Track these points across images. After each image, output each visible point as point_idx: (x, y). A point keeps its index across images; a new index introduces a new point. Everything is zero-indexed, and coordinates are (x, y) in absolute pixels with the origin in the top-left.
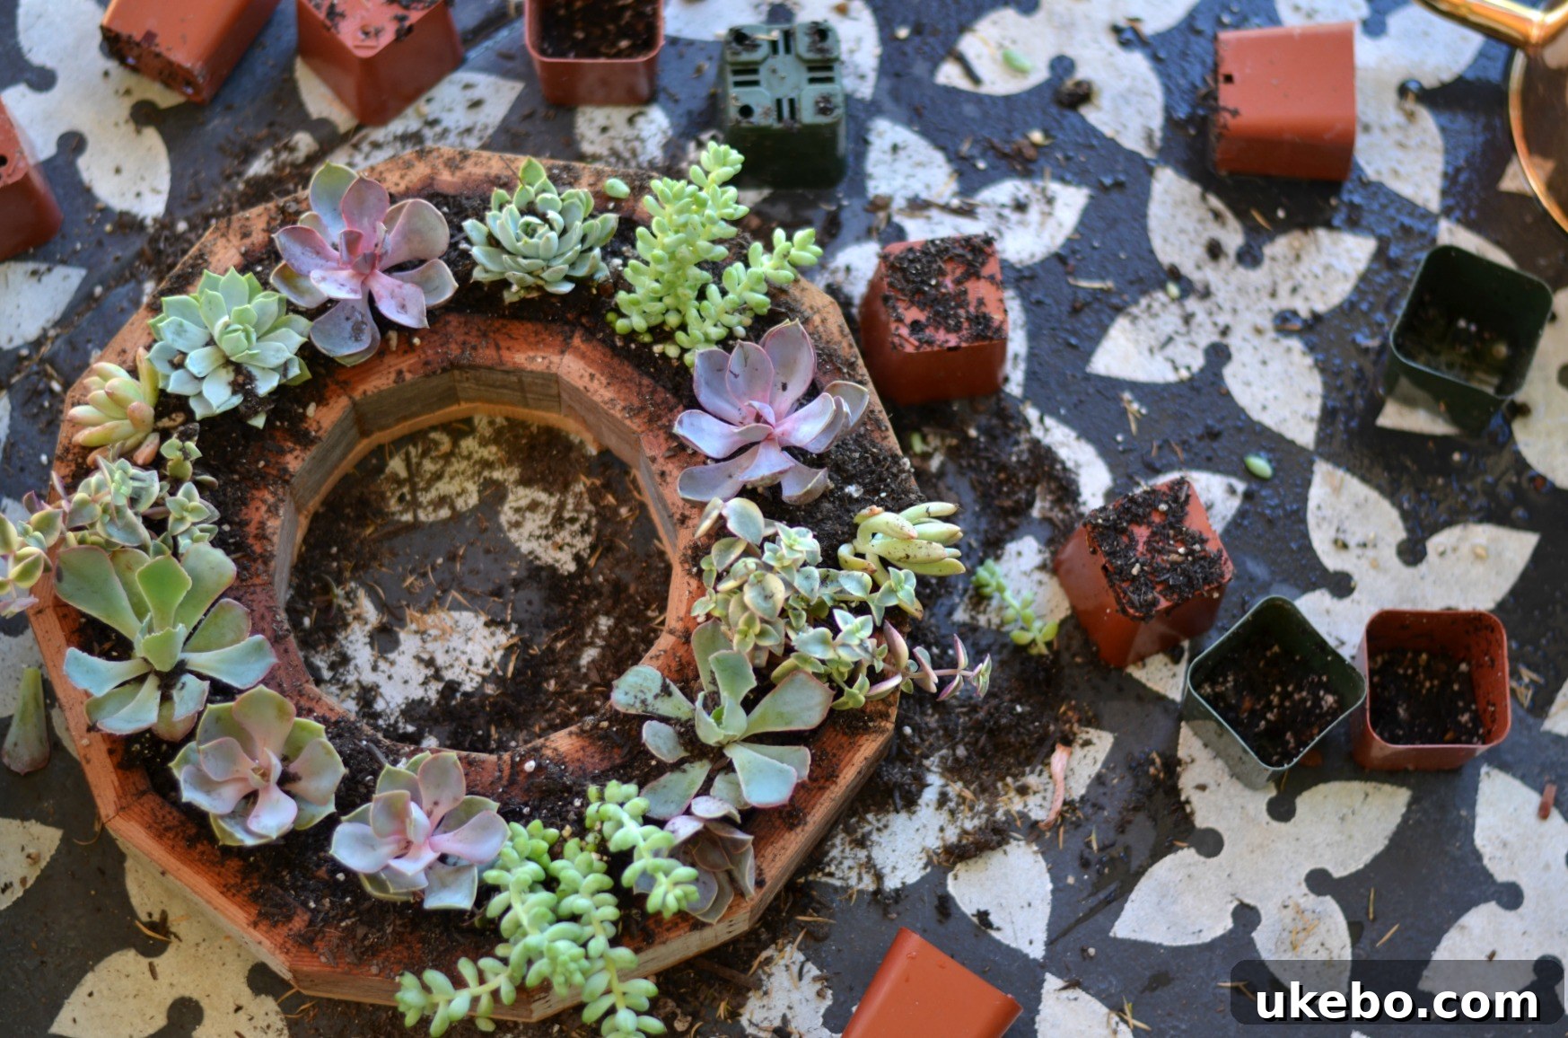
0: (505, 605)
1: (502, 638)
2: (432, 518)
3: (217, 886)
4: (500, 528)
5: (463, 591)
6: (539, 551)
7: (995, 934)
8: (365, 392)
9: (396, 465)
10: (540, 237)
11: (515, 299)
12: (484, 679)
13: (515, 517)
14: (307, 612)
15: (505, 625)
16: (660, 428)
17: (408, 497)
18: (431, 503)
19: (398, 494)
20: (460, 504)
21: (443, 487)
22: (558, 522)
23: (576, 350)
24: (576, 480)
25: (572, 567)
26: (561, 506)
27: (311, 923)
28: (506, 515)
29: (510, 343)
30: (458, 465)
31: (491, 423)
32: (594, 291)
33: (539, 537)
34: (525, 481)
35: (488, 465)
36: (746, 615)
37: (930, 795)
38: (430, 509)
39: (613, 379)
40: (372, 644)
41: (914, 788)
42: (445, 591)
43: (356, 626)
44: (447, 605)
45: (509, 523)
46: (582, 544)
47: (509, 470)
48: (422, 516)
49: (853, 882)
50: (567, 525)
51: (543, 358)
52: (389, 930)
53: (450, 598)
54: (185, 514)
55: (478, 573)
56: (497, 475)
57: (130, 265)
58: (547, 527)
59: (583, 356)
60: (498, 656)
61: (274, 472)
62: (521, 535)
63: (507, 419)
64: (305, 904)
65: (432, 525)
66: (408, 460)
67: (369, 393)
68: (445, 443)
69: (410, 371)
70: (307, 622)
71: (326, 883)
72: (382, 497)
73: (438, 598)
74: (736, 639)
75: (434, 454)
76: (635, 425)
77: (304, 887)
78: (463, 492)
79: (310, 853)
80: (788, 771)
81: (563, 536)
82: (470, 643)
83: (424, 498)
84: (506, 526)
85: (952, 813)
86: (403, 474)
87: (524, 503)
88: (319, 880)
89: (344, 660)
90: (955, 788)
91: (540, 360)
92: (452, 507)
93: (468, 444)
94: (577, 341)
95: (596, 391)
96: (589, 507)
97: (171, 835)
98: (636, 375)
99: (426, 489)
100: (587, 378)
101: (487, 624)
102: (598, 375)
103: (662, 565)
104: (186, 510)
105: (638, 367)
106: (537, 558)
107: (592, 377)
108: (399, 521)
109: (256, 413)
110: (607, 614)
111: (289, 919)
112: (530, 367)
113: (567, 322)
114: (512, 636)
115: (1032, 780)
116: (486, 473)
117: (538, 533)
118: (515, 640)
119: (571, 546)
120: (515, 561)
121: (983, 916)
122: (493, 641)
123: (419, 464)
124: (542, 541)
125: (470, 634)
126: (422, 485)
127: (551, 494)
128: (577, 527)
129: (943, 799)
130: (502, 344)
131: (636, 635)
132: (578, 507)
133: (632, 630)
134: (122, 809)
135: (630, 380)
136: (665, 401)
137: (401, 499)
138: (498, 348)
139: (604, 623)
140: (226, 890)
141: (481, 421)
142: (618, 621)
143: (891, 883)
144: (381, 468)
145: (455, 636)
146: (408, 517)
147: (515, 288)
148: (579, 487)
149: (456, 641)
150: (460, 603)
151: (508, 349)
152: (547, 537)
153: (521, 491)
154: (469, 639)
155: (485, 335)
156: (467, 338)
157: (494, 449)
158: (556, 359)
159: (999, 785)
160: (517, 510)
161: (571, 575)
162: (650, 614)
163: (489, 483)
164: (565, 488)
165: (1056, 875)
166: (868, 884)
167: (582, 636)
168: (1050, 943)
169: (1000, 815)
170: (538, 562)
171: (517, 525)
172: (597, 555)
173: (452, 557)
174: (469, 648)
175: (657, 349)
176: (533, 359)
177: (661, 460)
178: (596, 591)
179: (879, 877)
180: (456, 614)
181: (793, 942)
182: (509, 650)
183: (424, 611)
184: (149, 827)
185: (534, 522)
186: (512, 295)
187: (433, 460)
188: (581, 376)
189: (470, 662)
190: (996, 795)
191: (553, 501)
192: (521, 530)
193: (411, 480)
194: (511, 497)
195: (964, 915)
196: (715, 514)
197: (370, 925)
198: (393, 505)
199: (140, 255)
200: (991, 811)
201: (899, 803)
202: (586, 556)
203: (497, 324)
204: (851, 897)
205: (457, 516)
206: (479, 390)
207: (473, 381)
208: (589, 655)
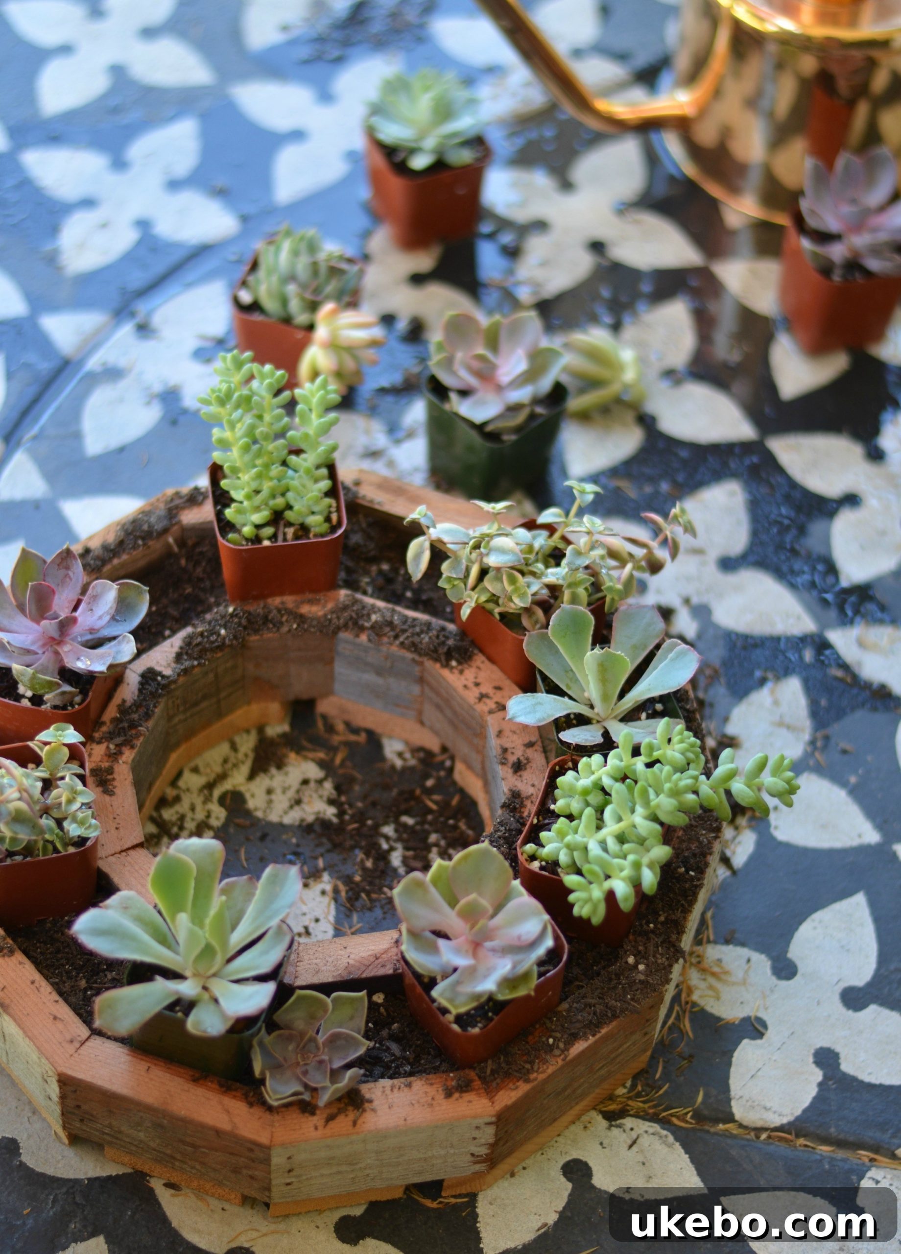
4: (259, 819)
6: (300, 815)
20: (213, 822)
25: (332, 810)
28: (256, 808)
33: (292, 807)
35: (215, 783)
46: (328, 790)
56: (225, 787)
62: (277, 813)
78: (209, 814)
84: (262, 815)
92: (210, 827)
101: (306, 885)
106: (303, 821)
114: (329, 882)
116: (216, 791)
117: (289, 805)
118: (333, 883)
119: (321, 796)
120: (289, 832)
124: (297, 808)
139: (389, 830)
153: (254, 786)
161: (336, 817)
163: (223, 798)
167: (380, 848)
170: (305, 824)
185: (280, 801)
192: (275, 810)
194: (249, 794)
206: (185, 720)
207: (181, 708)
208: (396, 857)
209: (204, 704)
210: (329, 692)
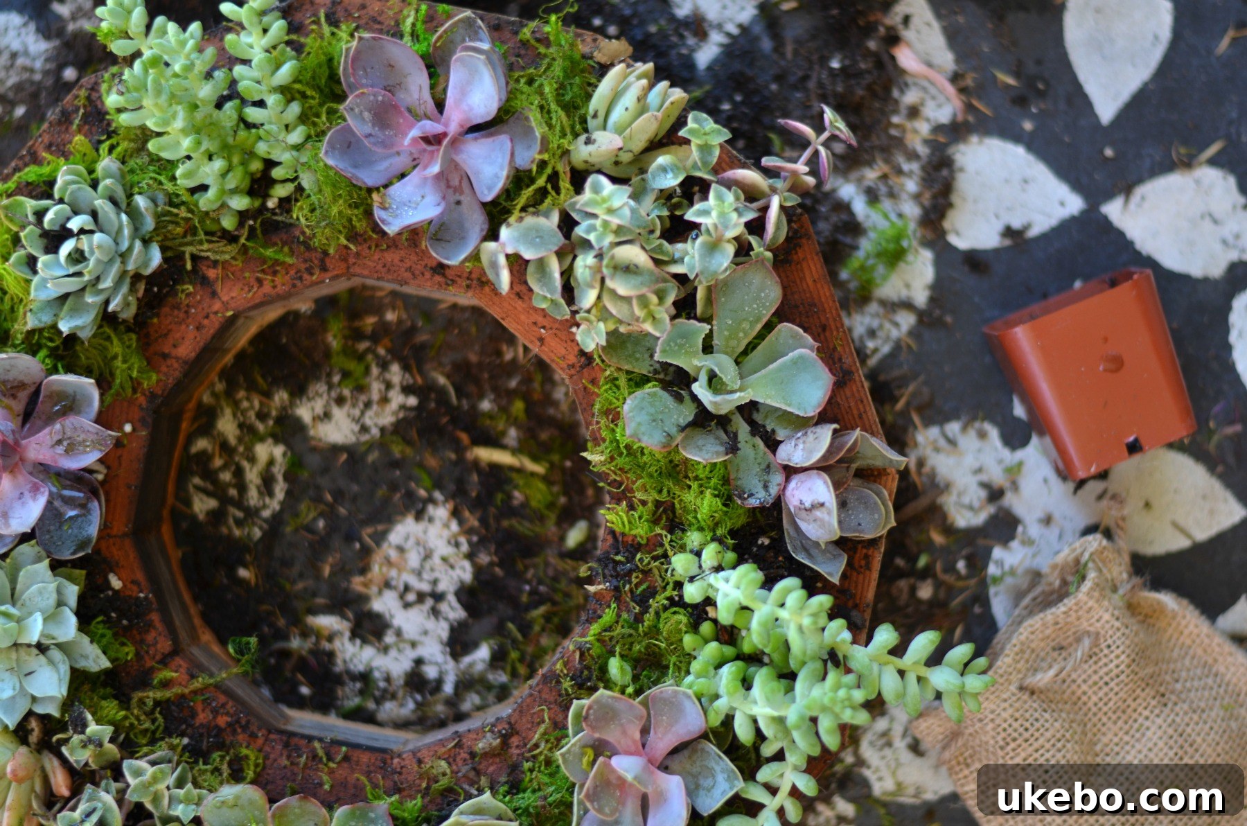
1: (440, 512)
2: (276, 504)
5: (368, 521)
6: (377, 422)
7: (1034, 232)
9: (200, 505)
10: (92, 252)
11: (133, 310)
12: (470, 556)
14: (295, 686)
15: (428, 501)
17: (241, 514)
18: (260, 496)
19: (230, 522)
22: (360, 385)
25: (412, 401)
28: (319, 431)
34: (297, 392)
36: (635, 302)
37: (860, 207)
38: (266, 500)
40: (365, 641)
41: (844, 217)
42: (358, 539)
43: (337, 644)
44: (373, 545)
46: (395, 376)
47: (276, 397)
48: (268, 513)
49: (895, 333)
50: (368, 379)
53: (368, 538)
60: (454, 526)
65: (283, 509)
66: (204, 491)
70: (305, 690)
73: (360, 550)
74: (648, 327)
80: (801, 357)
81: (376, 387)
85: (892, 195)
89: (365, 677)
90: (871, 175)
101: (417, 518)
103: (467, 315)
114: (444, 502)
115: (910, 97)
118: (450, 501)
119: (392, 386)
121: (1009, 232)
122: (437, 523)
124: (368, 413)
126: (237, 493)
128: (375, 370)
129: (872, 196)
137: (238, 522)
142: (495, 389)
143: (921, 297)
144: (194, 522)
146: (260, 528)
150: (379, 531)
152: (369, 404)
153: (306, 403)
159: (893, 132)
161: (419, 407)
162: (508, 356)
165: (1015, 136)
166: (906, 320)
168: (1077, 186)
169: (923, 150)
172: (415, 371)
179: (908, 305)
180: (388, 542)
181: (915, 427)
182: (455, 513)
183: (364, 570)
189: (444, 558)
190: (899, 142)
193: (225, 500)
194: (304, 416)
195: (996, 251)
196: (502, 260)
198: (238, 533)
200: (913, 156)
201: (848, 240)
202: (411, 381)
204: (909, 347)
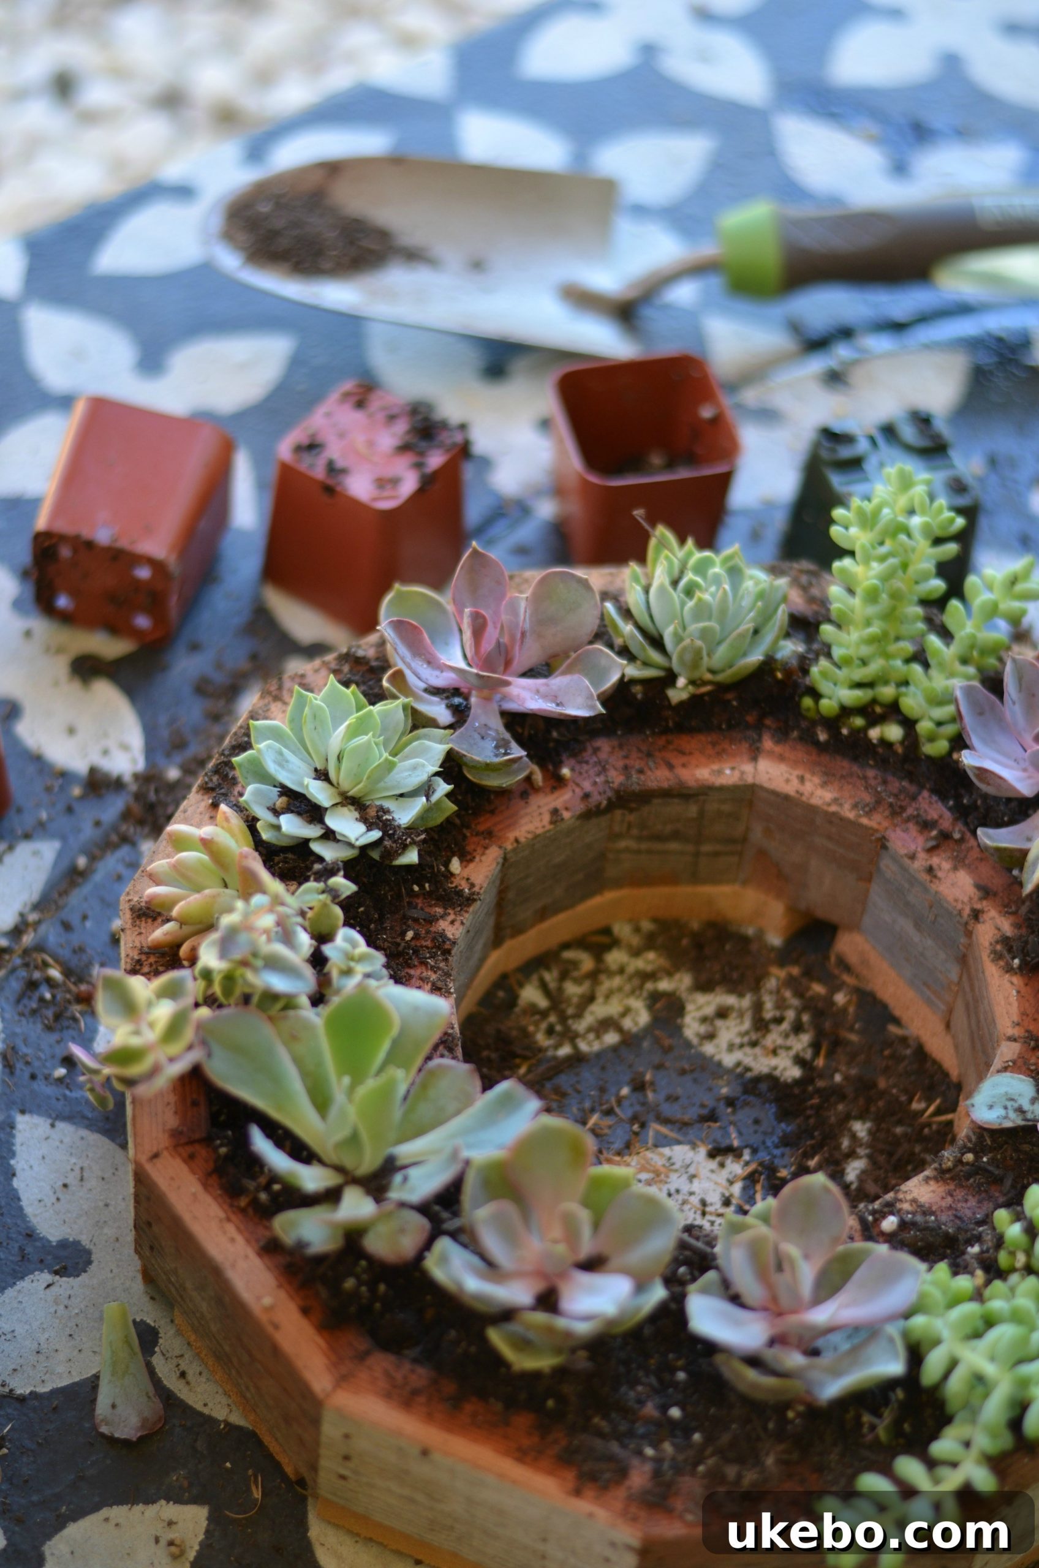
0: (723, 1128)
1: (736, 1168)
2: (596, 1047)
3: (507, 1453)
4: (688, 1044)
5: (666, 1121)
6: (748, 1061)
8: (517, 841)
9: (531, 994)
11: (684, 696)
13: (703, 1029)
15: (735, 1152)
16: (908, 820)
17: (558, 1028)
18: (590, 1029)
19: (544, 1026)
20: (627, 1023)
21: (599, 1010)
22: (761, 1025)
23: (770, 754)
24: (766, 975)
25: (796, 1072)
26: (758, 1007)
27: (657, 1474)
28: (692, 1027)
29: (684, 759)
30: (608, 984)
31: (637, 930)
32: (779, 675)
33: (741, 1046)
34: (704, 986)
35: (651, 976)
38: (591, 1036)
39: (829, 777)
42: (643, 1126)
44: (651, 1142)
45: (698, 1035)
46: (801, 1043)
47: (677, 976)
48: (583, 1046)
50: (772, 1027)
51: (733, 769)
52: (770, 1461)
53: (651, 1133)
54: (352, 964)
55: (677, 1099)
56: (664, 985)
57: (115, 828)
58: (747, 1033)
59: (781, 758)
60: (736, 1188)
61: (429, 943)
62: (717, 1046)
63: (655, 920)
64: (640, 1453)
65: (599, 1055)
66: (544, 986)
67: (522, 840)
68: (587, 962)
69: (567, 809)
71: (658, 1424)
72: (525, 1033)
73: (636, 1134)
75: (576, 974)
76: (875, 822)
77: (631, 1434)
78: (627, 1011)
79: (624, 1389)
81: (774, 1038)
82: (696, 1181)
83: (581, 1026)
84: (695, 1041)
86: (543, 1003)
87: (709, 1010)
88: (649, 1421)
91: (728, 772)
92: (619, 1029)
93: (615, 958)
94: (768, 743)
95: (812, 794)
96: (795, 1002)
97: (422, 1399)
98: (855, 768)
99: (579, 1015)
100: (795, 782)
101: (712, 1155)
102: (808, 776)
104: (352, 959)
105: (855, 759)
106: (748, 1069)
107: (802, 779)
108: (555, 1058)
109: (405, 847)
110: (861, 1117)
111: (623, 1473)
112: (720, 781)
113: (748, 726)
114: (747, 1164)
116: (649, 986)
117: (738, 1041)
118: (752, 1167)
119: (789, 1048)
120: (721, 1077)
122: (724, 1174)
123: (560, 989)
124: (748, 1050)
125: (692, 1170)
126: (570, 1011)
127: (741, 995)
128: (785, 1026)
130: (674, 761)
131: (905, 1135)
132: (781, 1005)
133: (899, 1130)
134: (343, 1380)
135: (851, 775)
136: (902, 790)
137: (550, 1031)
138: (671, 767)
139: (861, 1128)
140: (522, 1455)
141: (622, 930)
142: (877, 1122)
144: (512, 1000)
145: (673, 1177)
146: (565, 1051)
147: (681, 682)
148: (772, 983)
149: (677, 1181)
150: (666, 1137)
151: (684, 765)
152: (754, 1044)
153: (701, 998)
154: (692, 1177)
155: (649, 755)
156: (627, 762)
157: (651, 955)
158: (748, 768)
160: (704, 1020)
161: (797, 1082)
162: (915, 1106)
163: (654, 998)
164: (756, 986)
167: (838, 1147)
170: (749, 1075)
171: (711, 1036)
172: (822, 1053)
173: (639, 1086)
174: (696, 1186)
175: (874, 733)
176: (720, 772)
177: (922, 855)
178: (836, 1093)
180: (666, 1151)
182: (749, 1179)
183: (623, 1152)
184: (388, 1396)
185: (730, 1031)
186: (680, 692)
187: (578, 981)
188: (788, 781)
189: (704, 1203)
191: (746, 1002)
192: (716, 1041)
193: (555, 1008)
194: (690, 1007)
197: (741, 1461)
198: (541, 1039)
199: (126, 815)
202: (809, 1056)
203: (661, 741)
205: (629, 1041)
206: (638, 852)
207: (635, 832)
208: (854, 1169)
209: (674, 846)
210: (855, 926)
